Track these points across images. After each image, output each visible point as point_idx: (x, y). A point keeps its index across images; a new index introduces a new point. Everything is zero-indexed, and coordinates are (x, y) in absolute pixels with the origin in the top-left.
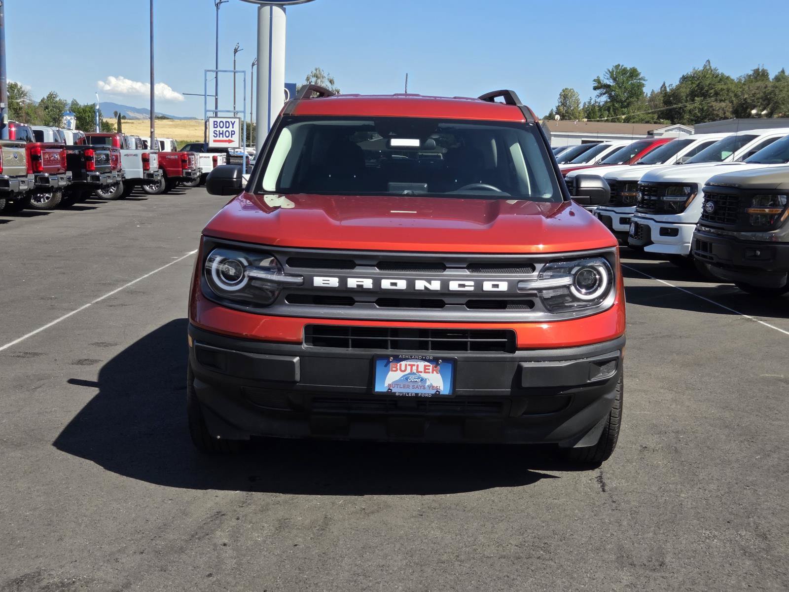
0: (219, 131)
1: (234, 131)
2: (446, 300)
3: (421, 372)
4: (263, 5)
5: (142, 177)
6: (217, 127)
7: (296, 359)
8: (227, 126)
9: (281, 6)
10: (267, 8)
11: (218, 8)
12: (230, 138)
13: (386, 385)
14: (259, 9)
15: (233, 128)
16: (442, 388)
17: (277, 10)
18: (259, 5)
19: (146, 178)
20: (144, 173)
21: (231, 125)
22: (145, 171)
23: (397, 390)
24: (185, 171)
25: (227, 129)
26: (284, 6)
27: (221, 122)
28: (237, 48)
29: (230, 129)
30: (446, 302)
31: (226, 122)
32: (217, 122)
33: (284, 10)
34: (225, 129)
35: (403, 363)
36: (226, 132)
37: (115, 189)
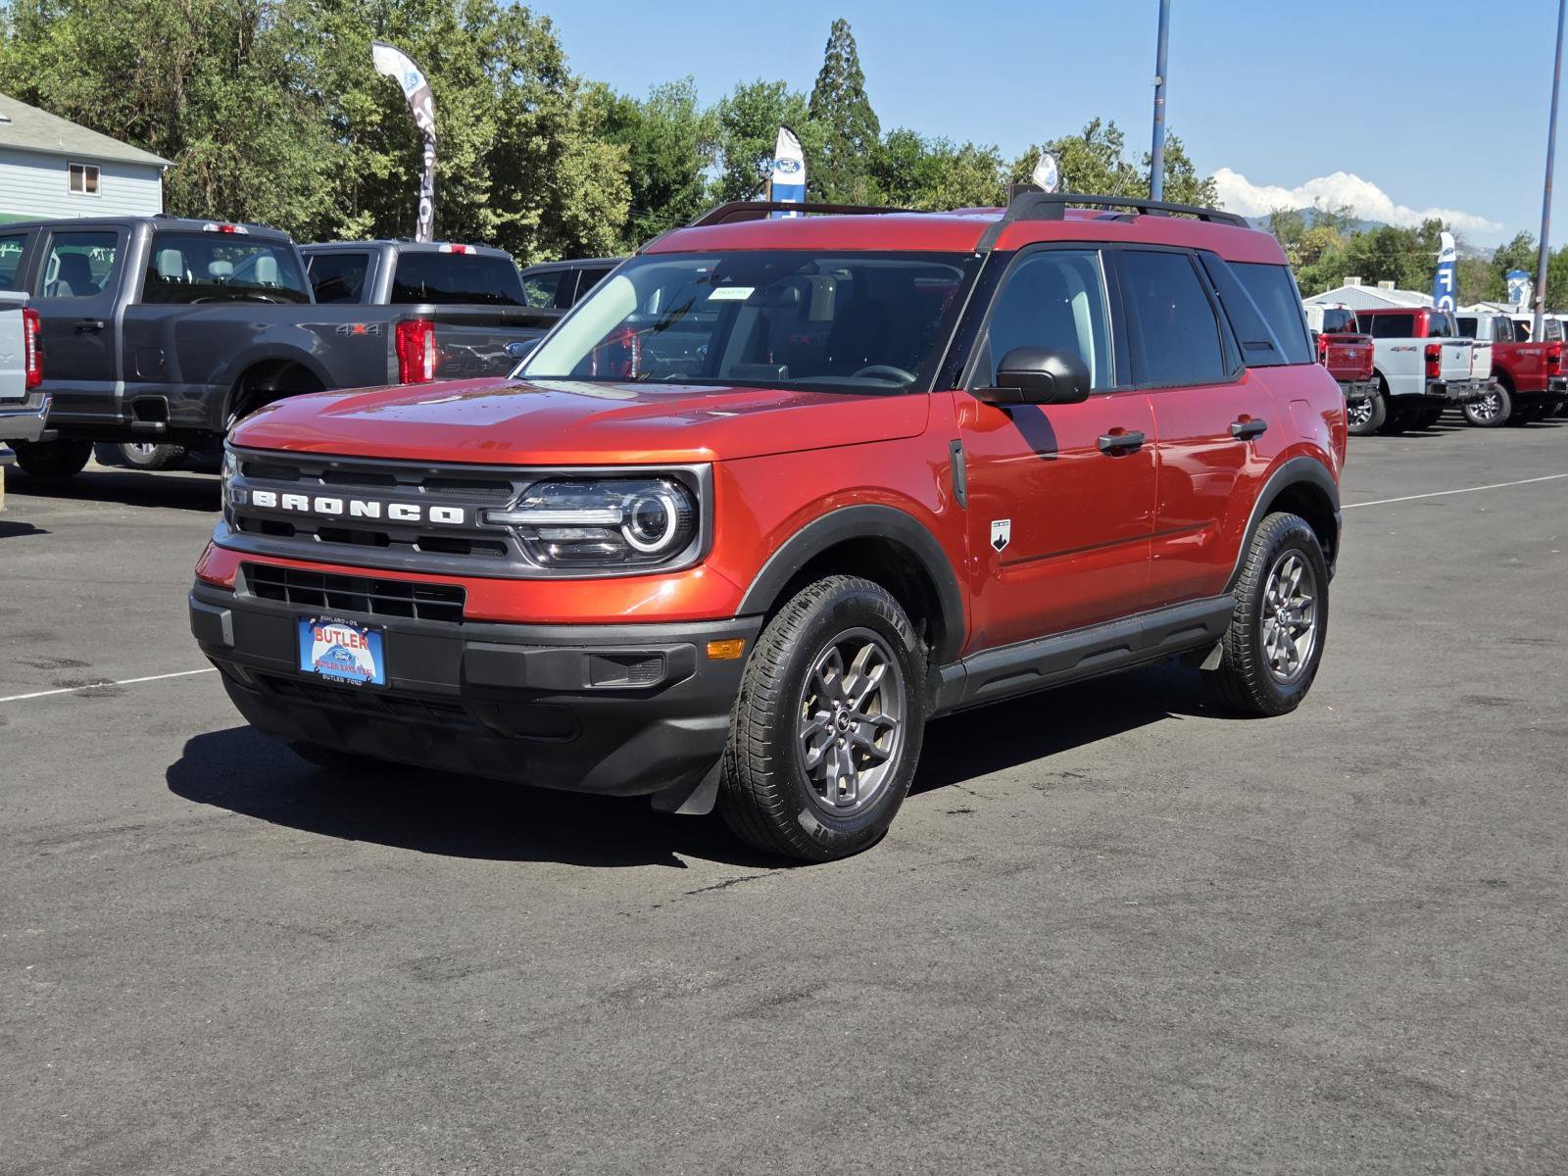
2: (392, 535)
3: (348, 645)
5: (1422, 390)
7: (226, 614)
13: (314, 662)
16: (374, 674)
19: (1429, 393)
20: (1427, 384)
22: (1429, 381)
23: (326, 672)
24: (1552, 379)
30: (391, 538)
35: (328, 628)
37: (1370, 415)
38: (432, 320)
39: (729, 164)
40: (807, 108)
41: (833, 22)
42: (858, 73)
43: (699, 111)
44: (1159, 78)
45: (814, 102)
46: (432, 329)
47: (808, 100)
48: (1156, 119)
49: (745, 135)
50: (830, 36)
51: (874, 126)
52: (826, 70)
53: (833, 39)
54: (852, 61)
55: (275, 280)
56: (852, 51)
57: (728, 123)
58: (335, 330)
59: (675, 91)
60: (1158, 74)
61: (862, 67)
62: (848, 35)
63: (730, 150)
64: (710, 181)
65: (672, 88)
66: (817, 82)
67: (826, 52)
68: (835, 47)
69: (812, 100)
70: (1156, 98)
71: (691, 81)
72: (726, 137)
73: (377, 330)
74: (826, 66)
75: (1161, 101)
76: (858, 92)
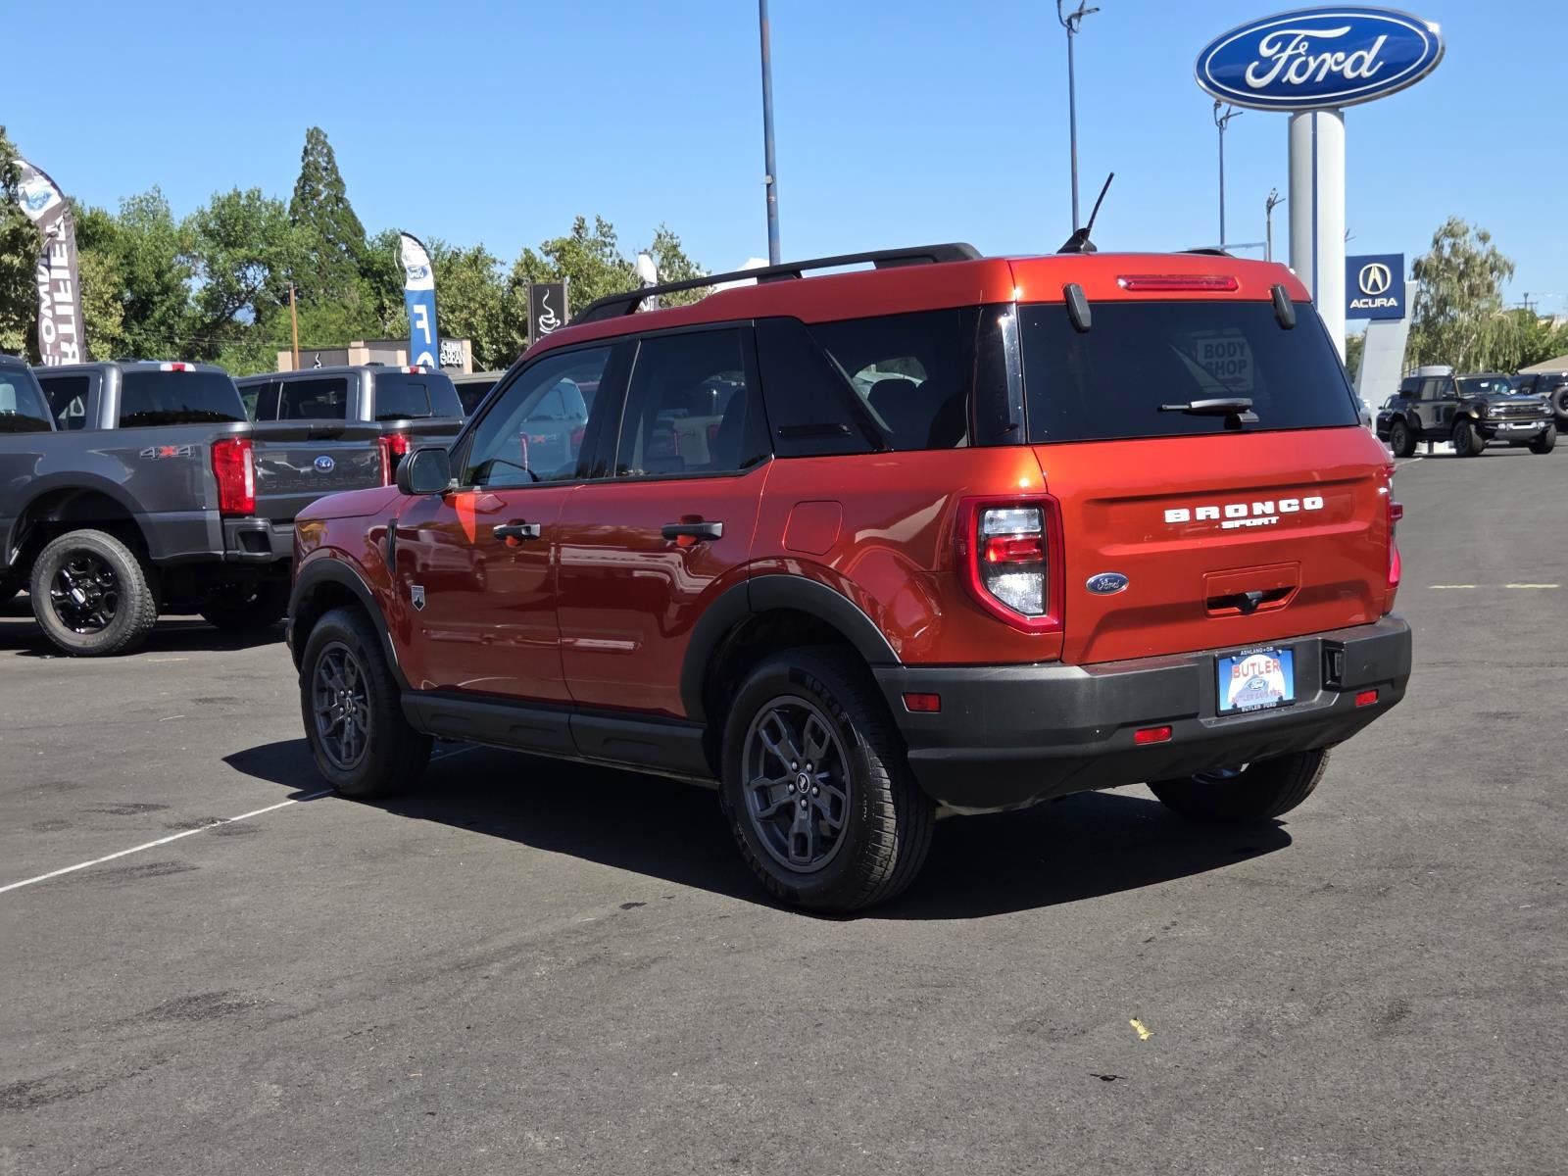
0: (1217, 363)
1: (1245, 361)
4: (1298, 113)
6: (1212, 357)
8: (1232, 352)
9: (1334, 110)
10: (1308, 116)
11: (1221, 129)
12: (1237, 374)
14: (1291, 120)
15: (1242, 355)
17: (1326, 119)
18: (1292, 114)
21: (1238, 351)
25: (1230, 359)
26: (1341, 110)
27: (1219, 345)
28: (1272, 197)
29: (1236, 358)
31: (1229, 344)
32: (1211, 346)
33: (1341, 117)
34: (1226, 359)
36: (1228, 365)
38: (249, 437)
39: (212, 274)
40: (287, 216)
41: (308, 130)
42: (339, 181)
43: (177, 223)
44: (769, 177)
45: (294, 210)
46: (250, 447)
47: (288, 206)
48: (770, 216)
49: (228, 245)
50: (305, 143)
51: (359, 232)
52: (305, 179)
53: (309, 147)
54: (332, 168)
55: (15, 407)
56: (330, 160)
57: (207, 232)
58: (139, 454)
59: (144, 204)
60: (767, 174)
61: (342, 174)
62: (325, 143)
63: (212, 260)
64: (194, 293)
65: (141, 201)
66: (296, 190)
67: (303, 161)
68: (312, 154)
69: (291, 208)
70: (768, 195)
71: (159, 192)
72: (206, 248)
73: (189, 452)
74: (304, 174)
75: (773, 198)
76: (339, 200)
